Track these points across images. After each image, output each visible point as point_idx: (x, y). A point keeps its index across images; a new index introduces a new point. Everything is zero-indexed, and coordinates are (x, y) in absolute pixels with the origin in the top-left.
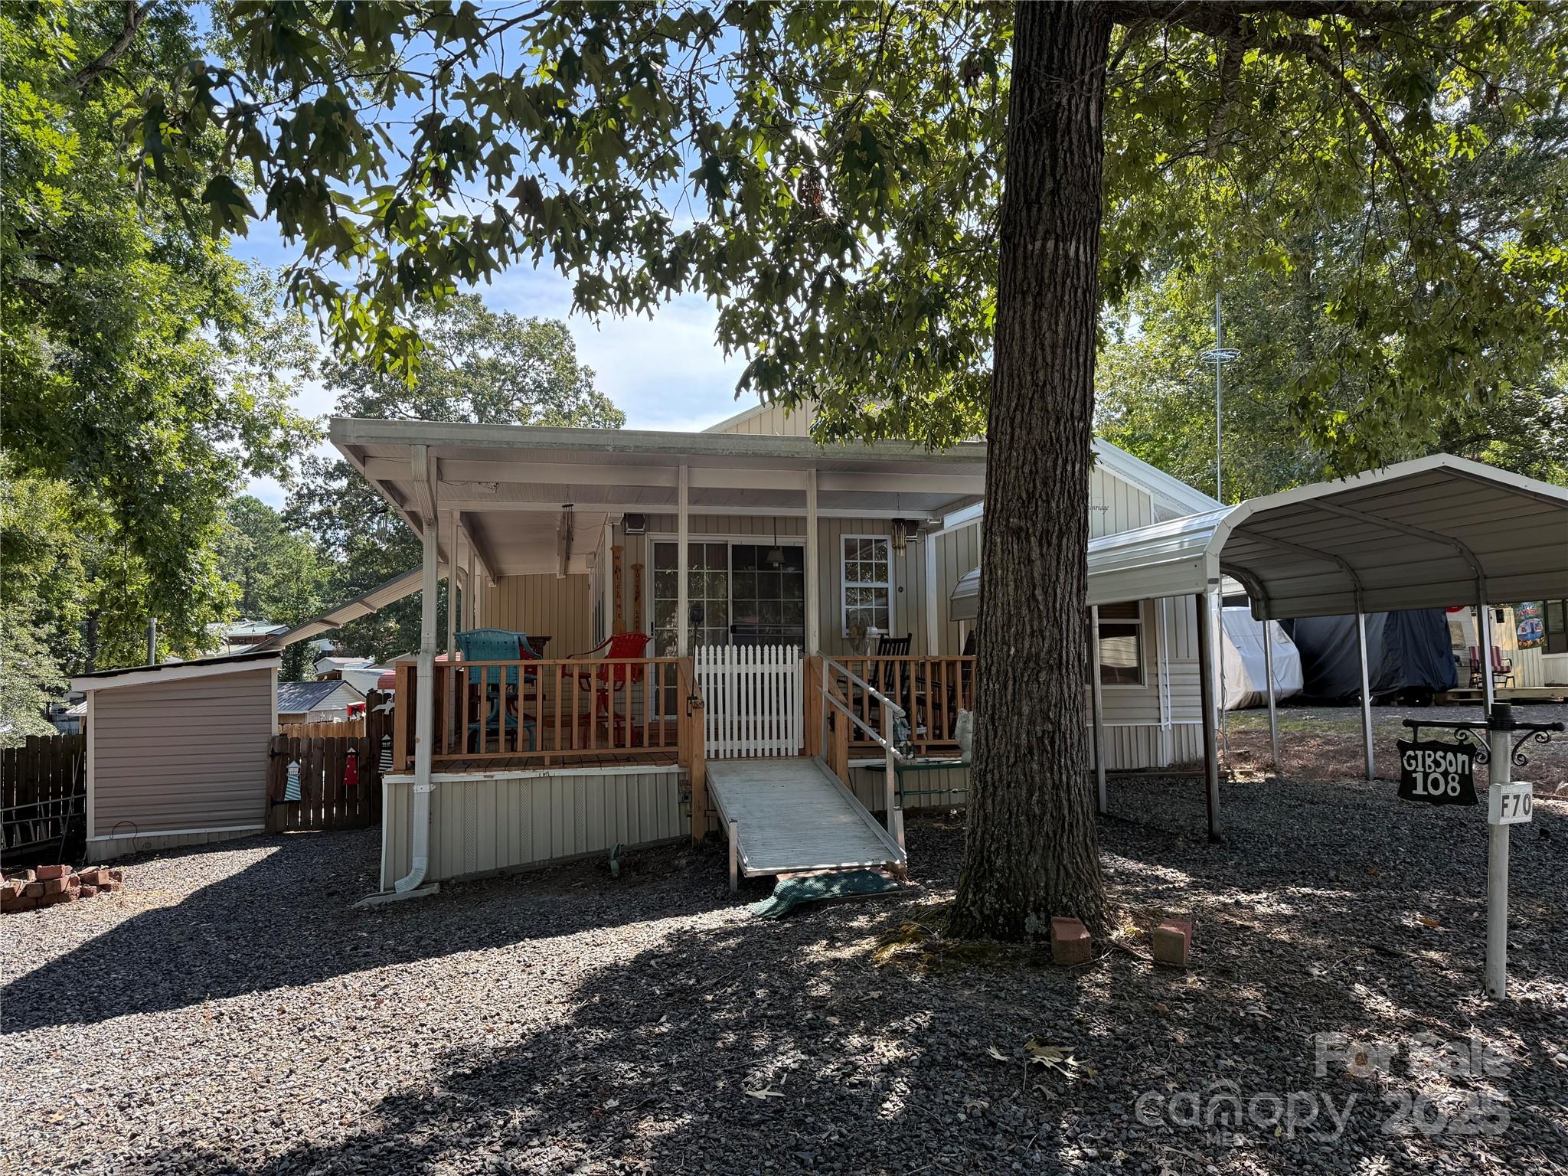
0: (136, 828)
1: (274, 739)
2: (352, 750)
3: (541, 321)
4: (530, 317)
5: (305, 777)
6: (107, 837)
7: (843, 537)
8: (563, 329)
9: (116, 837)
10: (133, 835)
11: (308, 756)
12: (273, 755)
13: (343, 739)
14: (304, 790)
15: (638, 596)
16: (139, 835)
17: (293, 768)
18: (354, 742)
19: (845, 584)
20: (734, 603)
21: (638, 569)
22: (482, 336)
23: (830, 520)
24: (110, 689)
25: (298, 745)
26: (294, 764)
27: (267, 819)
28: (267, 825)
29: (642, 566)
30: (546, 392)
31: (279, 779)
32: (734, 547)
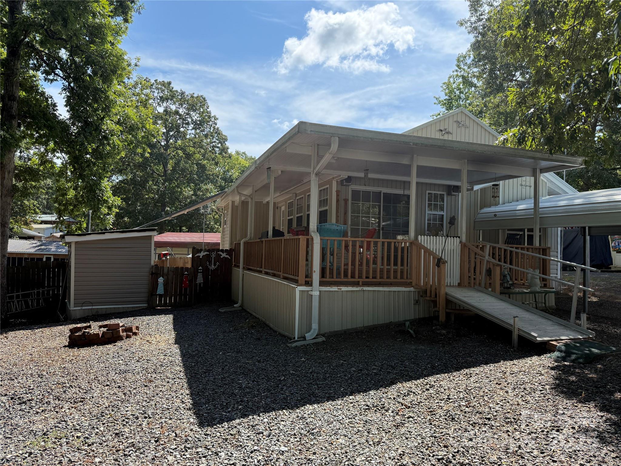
0: (92, 304)
1: (153, 266)
2: (186, 273)
3: (195, 95)
4: (192, 93)
5: (166, 284)
6: (79, 308)
7: (428, 192)
8: (204, 99)
9: (83, 308)
10: (90, 307)
11: (168, 274)
12: (152, 274)
13: (182, 268)
14: (166, 289)
15: (346, 213)
16: (94, 307)
17: (161, 280)
18: (187, 269)
19: (427, 212)
20: (383, 217)
21: (346, 201)
22: (171, 100)
23: (422, 183)
24: (82, 241)
25: (163, 270)
26: (161, 278)
27: (148, 302)
28: (148, 304)
29: (348, 200)
30: (198, 125)
31: (155, 285)
32: (383, 193)
